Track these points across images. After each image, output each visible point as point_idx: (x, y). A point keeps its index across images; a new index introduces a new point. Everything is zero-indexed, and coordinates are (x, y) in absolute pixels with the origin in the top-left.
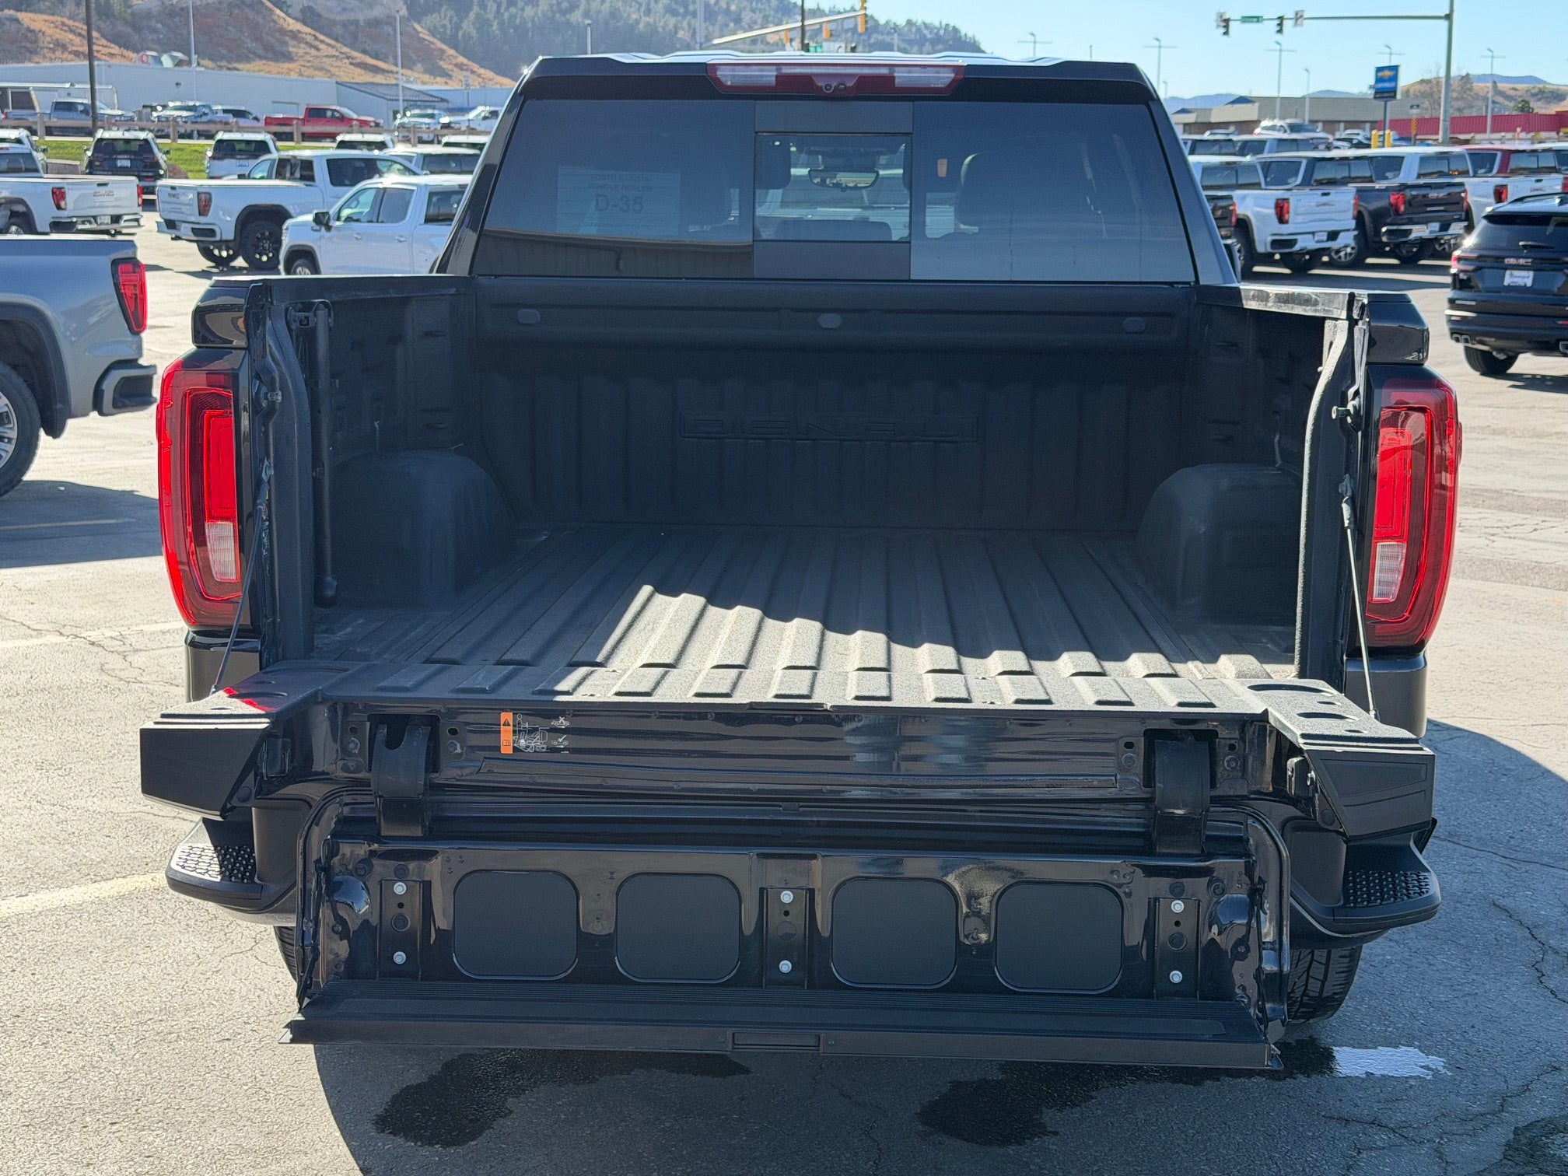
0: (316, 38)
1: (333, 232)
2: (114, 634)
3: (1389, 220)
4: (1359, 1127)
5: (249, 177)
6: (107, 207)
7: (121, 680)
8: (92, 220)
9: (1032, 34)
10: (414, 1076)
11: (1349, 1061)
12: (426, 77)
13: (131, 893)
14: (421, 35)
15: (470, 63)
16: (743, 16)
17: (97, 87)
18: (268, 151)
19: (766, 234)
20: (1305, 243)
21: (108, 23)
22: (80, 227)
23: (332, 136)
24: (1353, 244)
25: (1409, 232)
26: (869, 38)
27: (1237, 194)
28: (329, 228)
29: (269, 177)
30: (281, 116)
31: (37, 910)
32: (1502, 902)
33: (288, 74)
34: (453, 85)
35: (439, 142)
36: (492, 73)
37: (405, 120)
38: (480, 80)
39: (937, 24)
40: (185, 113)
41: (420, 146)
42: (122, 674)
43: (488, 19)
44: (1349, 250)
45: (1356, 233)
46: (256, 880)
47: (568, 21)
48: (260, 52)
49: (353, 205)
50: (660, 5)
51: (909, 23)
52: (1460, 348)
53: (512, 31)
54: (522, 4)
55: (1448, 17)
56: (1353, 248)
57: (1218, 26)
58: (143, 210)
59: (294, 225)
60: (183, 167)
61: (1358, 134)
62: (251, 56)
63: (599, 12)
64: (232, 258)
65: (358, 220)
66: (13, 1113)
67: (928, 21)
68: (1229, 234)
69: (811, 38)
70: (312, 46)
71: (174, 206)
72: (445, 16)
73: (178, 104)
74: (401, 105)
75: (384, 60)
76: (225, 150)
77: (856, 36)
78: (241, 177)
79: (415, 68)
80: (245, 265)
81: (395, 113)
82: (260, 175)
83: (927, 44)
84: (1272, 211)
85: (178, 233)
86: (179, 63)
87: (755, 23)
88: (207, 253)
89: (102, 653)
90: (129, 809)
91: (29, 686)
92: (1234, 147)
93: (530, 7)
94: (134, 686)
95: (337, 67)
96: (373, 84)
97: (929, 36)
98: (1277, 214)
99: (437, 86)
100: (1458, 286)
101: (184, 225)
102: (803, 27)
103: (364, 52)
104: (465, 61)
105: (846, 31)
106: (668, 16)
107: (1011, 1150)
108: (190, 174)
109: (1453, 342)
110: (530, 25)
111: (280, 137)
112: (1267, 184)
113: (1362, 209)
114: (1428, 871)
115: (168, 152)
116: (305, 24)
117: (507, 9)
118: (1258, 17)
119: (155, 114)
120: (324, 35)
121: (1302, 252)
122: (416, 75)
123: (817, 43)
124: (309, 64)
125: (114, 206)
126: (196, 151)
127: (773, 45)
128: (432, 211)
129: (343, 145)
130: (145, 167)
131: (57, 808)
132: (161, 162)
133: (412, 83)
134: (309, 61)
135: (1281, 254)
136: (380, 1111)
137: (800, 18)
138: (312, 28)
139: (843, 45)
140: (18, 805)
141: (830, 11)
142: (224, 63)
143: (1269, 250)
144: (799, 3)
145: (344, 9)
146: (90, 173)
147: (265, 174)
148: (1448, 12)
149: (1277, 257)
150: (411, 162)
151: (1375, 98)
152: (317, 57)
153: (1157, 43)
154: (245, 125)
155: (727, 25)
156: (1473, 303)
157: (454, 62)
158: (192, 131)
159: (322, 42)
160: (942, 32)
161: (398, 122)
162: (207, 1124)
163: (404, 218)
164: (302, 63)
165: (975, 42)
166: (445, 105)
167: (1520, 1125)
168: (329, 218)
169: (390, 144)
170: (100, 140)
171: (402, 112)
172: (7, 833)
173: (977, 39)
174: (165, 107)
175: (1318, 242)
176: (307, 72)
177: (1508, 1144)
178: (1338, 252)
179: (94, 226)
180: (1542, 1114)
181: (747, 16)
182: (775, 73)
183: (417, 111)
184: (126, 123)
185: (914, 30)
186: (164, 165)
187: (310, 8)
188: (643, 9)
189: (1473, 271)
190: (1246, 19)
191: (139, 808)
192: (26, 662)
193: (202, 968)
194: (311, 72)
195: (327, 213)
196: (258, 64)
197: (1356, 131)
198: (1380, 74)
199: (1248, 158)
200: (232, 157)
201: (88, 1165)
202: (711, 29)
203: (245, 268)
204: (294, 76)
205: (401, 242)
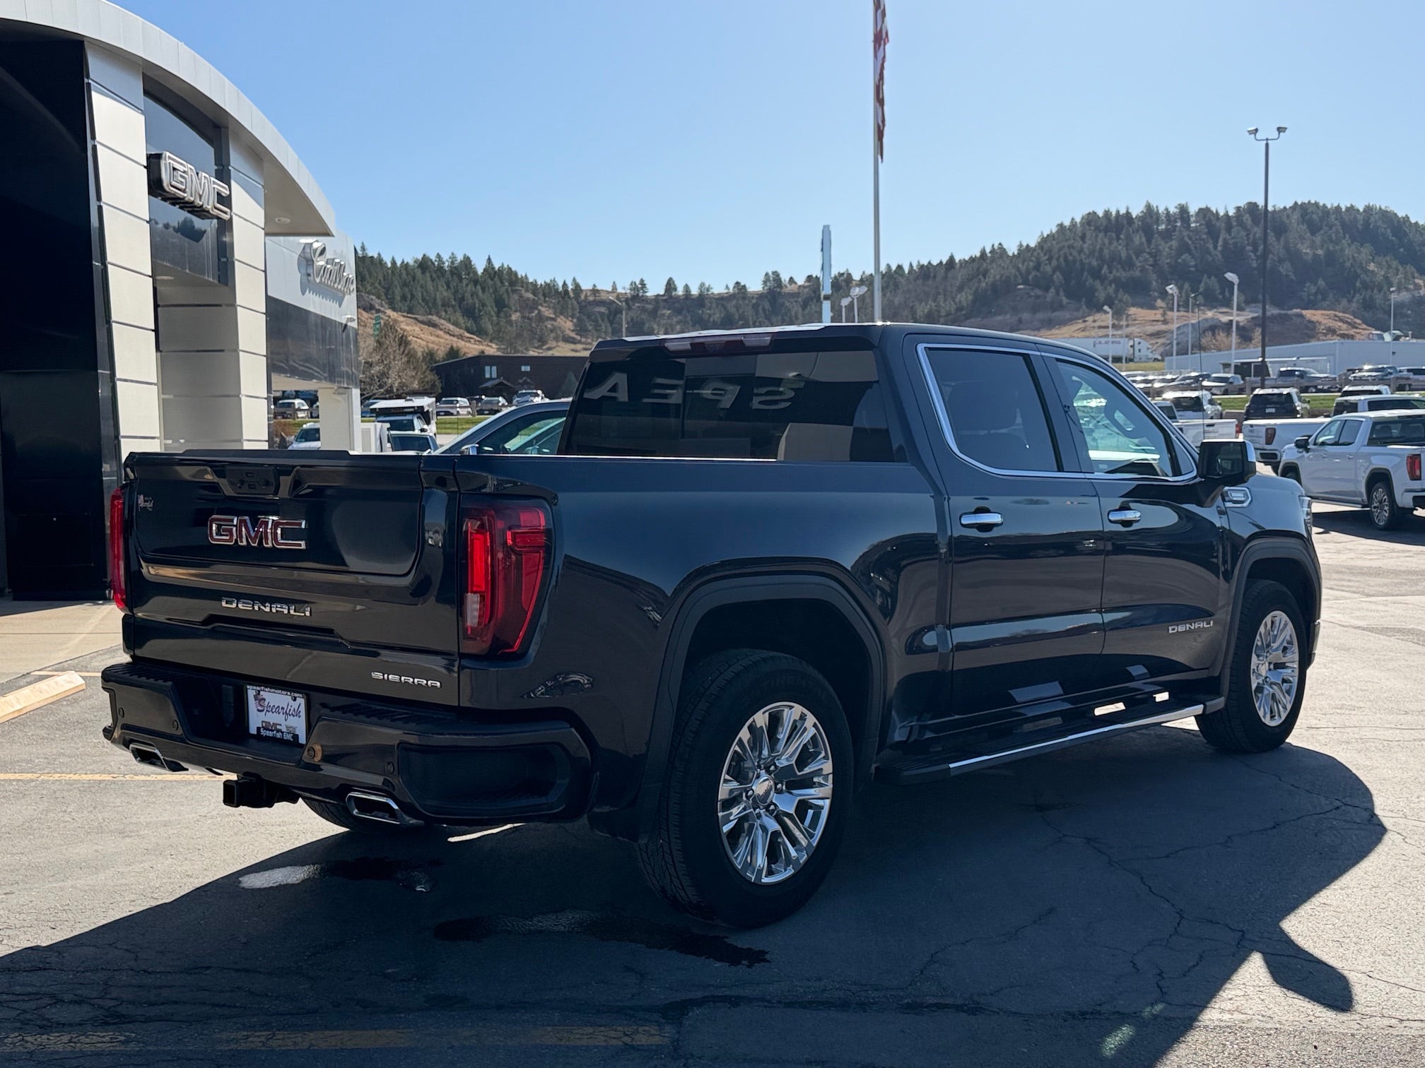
86: (1397, 338)
128: (1375, 436)
168: (1307, 443)
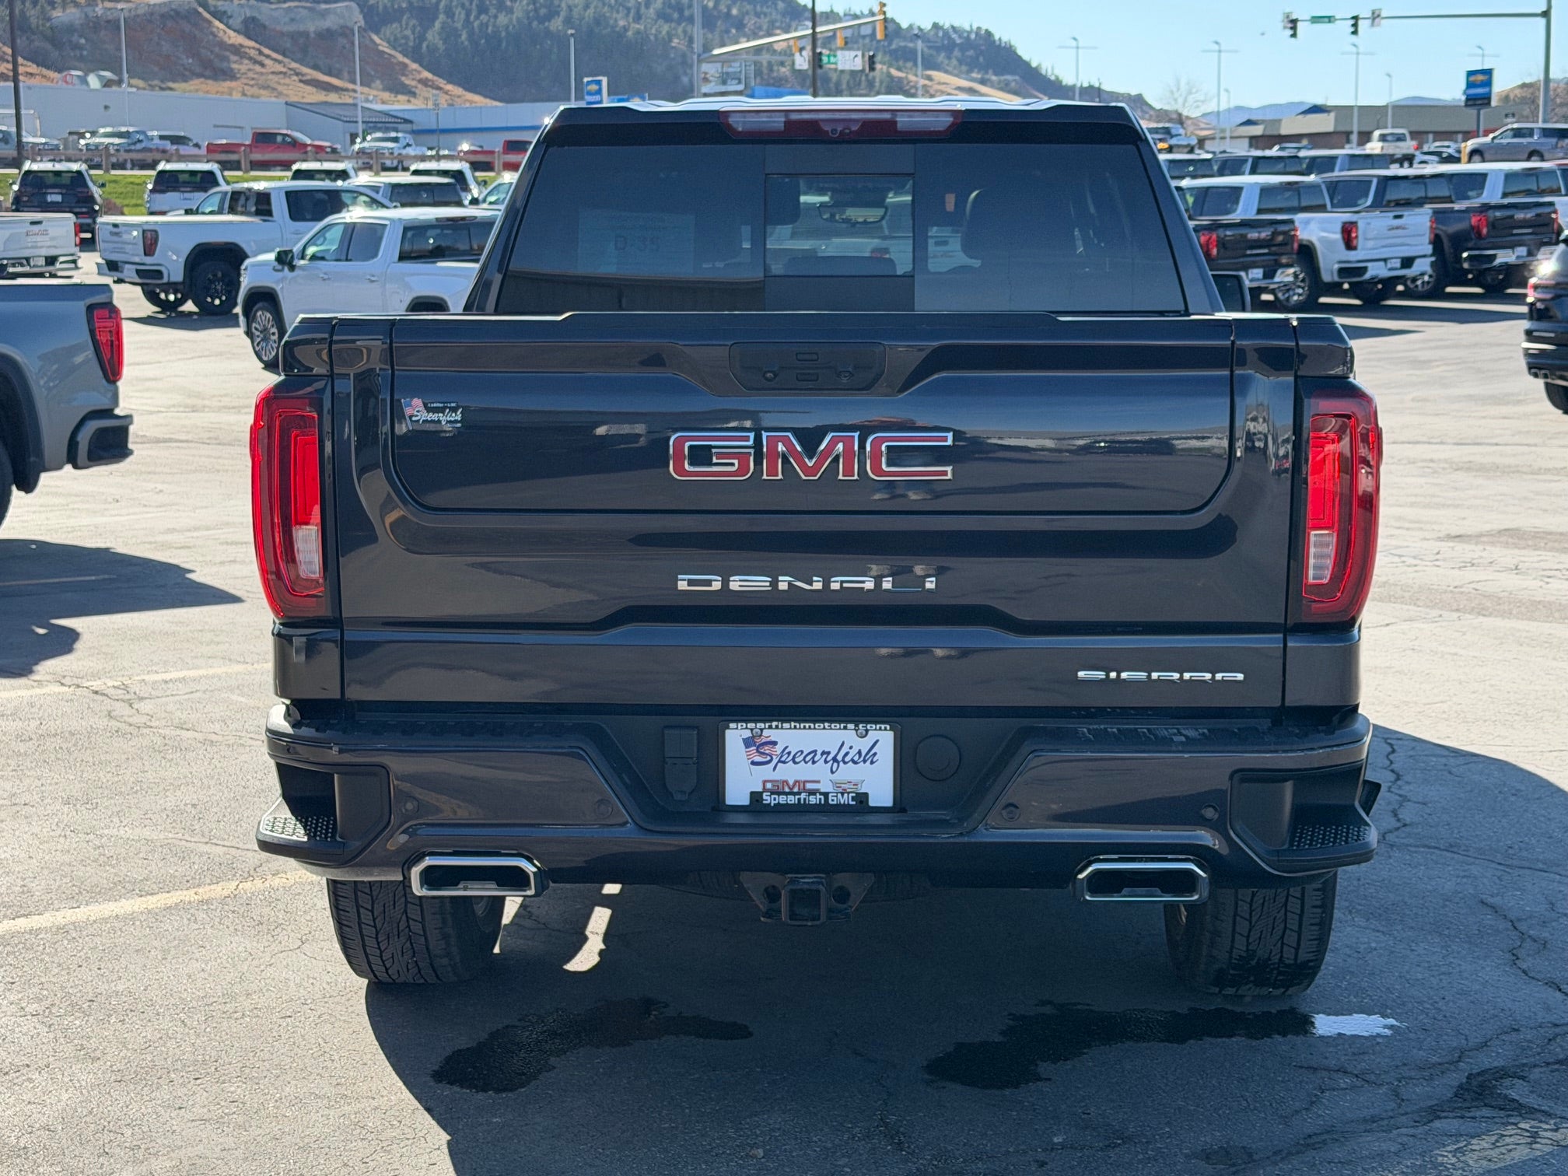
0: (261, 53)
1: (297, 272)
2: (116, 684)
3: (1470, 245)
4: (1325, 1074)
5: (197, 212)
6: (41, 247)
7: (131, 725)
8: (25, 262)
9: (1075, 39)
10: (463, 1042)
11: (1325, 1025)
12: (386, 95)
13: (176, 905)
14: (381, 48)
15: (435, 78)
16: (745, 22)
17: (23, 112)
18: (216, 184)
19: (777, 268)
20: (1376, 271)
21: (24, 38)
22: (11, 270)
23: (286, 165)
24: (1429, 270)
25: (1494, 257)
26: (890, 44)
27: (1299, 217)
28: (292, 268)
29: (220, 212)
30: (224, 141)
31: (91, 919)
32: (1490, 900)
33: (231, 94)
34: (416, 104)
35: (405, 169)
36: (461, 90)
37: (366, 145)
38: (448, 97)
39: (968, 28)
40: (117, 141)
41: (383, 174)
42: (131, 720)
43: (456, 29)
44: (1426, 278)
45: (1433, 259)
46: (339, 839)
47: (547, 28)
48: (198, 70)
49: (319, 242)
50: (651, 10)
51: (936, 26)
52: (1540, 383)
53: (483, 41)
54: (495, 11)
55: (1546, 14)
56: (1430, 276)
57: (1285, 28)
58: (81, 251)
59: (254, 265)
60: (118, 202)
61: (1448, 147)
62: (187, 73)
63: (582, 19)
64: (180, 302)
65: (323, 258)
66: (104, 1073)
67: (956, 24)
68: (1290, 261)
69: (824, 46)
70: (256, 62)
71: (116, 245)
72: (407, 24)
73: (109, 130)
74: (360, 127)
75: (337, 77)
76: (167, 182)
77: (874, 43)
78: (188, 212)
79: (373, 85)
80: (195, 309)
81: (353, 137)
82: (210, 209)
83: (957, 49)
84: (1338, 236)
85: (121, 275)
86: (108, 84)
87: (760, 28)
88: (152, 296)
89: (107, 701)
90: (162, 836)
91: (40, 732)
92: (1301, 164)
93: (504, 13)
94: (145, 731)
95: (285, 84)
96: (326, 103)
97: (958, 41)
98: (1344, 238)
99: (399, 105)
100: (1535, 315)
101: (127, 266)
102: (814, 34)
103: (315, 67)
104: (429, 76)
105: (864, 37)
106: (660, 22)
107: (1007, 1092)
108: (126, 210)
109: (1531, 378)
110: (503, 34)
111: (226, 165)
112: (1333, 205)
113: (1438, 232)
114: (1368, 825)
115: (103, 185)
116: (249, 38)
117: (477, 18)
118: (1329, 17)
119: (82, 142)
120: (269, 48)
121: (1374, 281)
122: (375, 92)
123: (830, 50)
124: (252, 82)
125: (49, 247)
126: (132, 183)
127: (780, 53)
128: (407, 247)
129: (299, 175)
130: (78, 202)
131: (92, 836)
132: (96, 196)
133: (371, 102)
134: (253, 79)
135: (1350, 283)
136: (436, 1068)
137: (809, 24)
138: (256, 41)
139: (860, 53)
140: (52, 834)
141: (845, 15)
142: (156, 82)
143: (1336, 279)
144: (810, 6)
145: (292, 20)
146: (17, 210)
147: (216, 208)
148: (1545, 9)
149: (1346, 286)
150: (378, 192)
151: (1466, 105)
152: (262, 74)
153: (1216, 47)
154: (187, 153)
155: (727, 31)
156: (1552, 335)
157: (418, 77)
158: (126, 160)
159: (268, 56)
160: (973, 36)
161: (357, 147)
162: (281, 1078)
163: (375, 255)
164: (246, 81)
165: (1011, 46)
166: (408, 127)
167: (1474, 1072)
168: (292, 257)
169: (352, 173)
170: (28, 172)
171: (361, 135)
172: (47, 858)
173: (1013, 43)
174: (94, 134)
175: (1391, 269)
176: (250, 91)
177: (1461, 1087)
178: (1414, 280)
179: (27, 269)
180: (1496, 1064)
181: (750, 22)
182: (783, 119)
183: (379, 135)
184: (53, 153)
185: (941, 34)
186: (99, 200)
187: (253, 19)
188: (631, 15)
189: (1553, 299)
190: (1316, 20)
191: (170, 835)
192: (33, 710)
193: (255, 962)
194: (255, 90)
195: (291, 251)
196: (195, 83)
197: (1446, 143)
198: (1472, 78)
199: (1312, 178)
200: (175, 189)
201: (180, 1108)
202: (710, 36)
203: (195, 313)
204: (237, 96)
205: (373, 281)
